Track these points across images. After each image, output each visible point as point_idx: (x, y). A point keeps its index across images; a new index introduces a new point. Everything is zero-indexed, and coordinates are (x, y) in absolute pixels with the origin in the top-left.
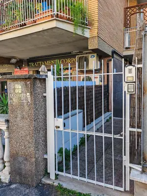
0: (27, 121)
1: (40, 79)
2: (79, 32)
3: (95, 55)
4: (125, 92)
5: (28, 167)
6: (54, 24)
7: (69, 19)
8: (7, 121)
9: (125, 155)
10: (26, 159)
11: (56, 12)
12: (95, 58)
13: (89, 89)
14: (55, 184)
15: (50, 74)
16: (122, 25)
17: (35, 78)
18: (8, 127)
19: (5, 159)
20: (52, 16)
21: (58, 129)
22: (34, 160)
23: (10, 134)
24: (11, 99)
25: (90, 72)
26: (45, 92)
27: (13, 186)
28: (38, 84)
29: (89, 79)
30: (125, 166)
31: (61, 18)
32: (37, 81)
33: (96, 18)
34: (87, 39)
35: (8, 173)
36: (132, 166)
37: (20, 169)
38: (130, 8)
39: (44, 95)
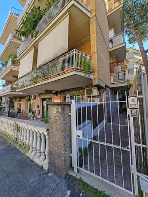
0: (59, 132)
1: (67, 105)
2: (87, 76)
3: (96, 88)
4: (129, 115)
5: (59, 162)
6: (74, 73)
7: (82, 70)
8: (48, 130)
9: (132, 164)
10: (59, 157)
11: (75, 67)
12: (96, 90)
13: (94, 107)
14: (77, 177)
15: (73, 101)
16: (109, 72)
17: (65, 104)
18: (48, 134)
19: (46, 153)
20: (73, 69)
21: (79, 138)
22: (63, 158)
23: (49, 138)
24: (50, 117)
25: (93, 97)
26: (70, 113)
27: (50, 174)
28: (66, 107)
29: (93, 101)
30: (133, 174)
31: (77, 69)
32: (66, 106)
33: (97, 69)
34: (92, 79)
35: (47, 163)
36: (139, 174)
37: (55, 163)
38: (113, 63)
39: (70, 114)
